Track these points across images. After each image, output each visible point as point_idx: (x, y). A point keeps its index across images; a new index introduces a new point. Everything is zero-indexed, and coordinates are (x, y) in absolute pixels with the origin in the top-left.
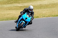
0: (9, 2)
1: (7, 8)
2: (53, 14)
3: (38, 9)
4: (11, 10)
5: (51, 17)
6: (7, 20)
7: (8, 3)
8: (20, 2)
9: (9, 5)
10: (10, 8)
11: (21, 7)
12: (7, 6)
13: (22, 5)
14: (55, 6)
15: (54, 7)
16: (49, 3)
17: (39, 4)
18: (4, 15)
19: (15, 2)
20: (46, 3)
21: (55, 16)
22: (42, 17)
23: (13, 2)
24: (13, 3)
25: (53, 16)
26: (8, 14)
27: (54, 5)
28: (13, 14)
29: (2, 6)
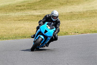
0: (19, 8)
1: (16, 19)
2: (93, 29)
3: (68, 20)
4: (22, 22)
5: (88, 34)
6: (16, 38)
7: (17, 10)
8: (37, 8)
9: (19, 13)
10: (20, 19)
11: (38, 16)
12: (16, 14)
13: (40, 14)
14: (95, 14)
15: (95, 16)
16: (85, 10)
17: (69, 11)
18: (11, 30)
19: (29, 7)
20: (81, 10)
21: (95, 32)
22: (73, 33)
23: (25, 7)
24: (25, 9)
25: (93, 32)
26: (17, 29)
27: (93, 13)
28: (25, 28)
29: (7, 15)
